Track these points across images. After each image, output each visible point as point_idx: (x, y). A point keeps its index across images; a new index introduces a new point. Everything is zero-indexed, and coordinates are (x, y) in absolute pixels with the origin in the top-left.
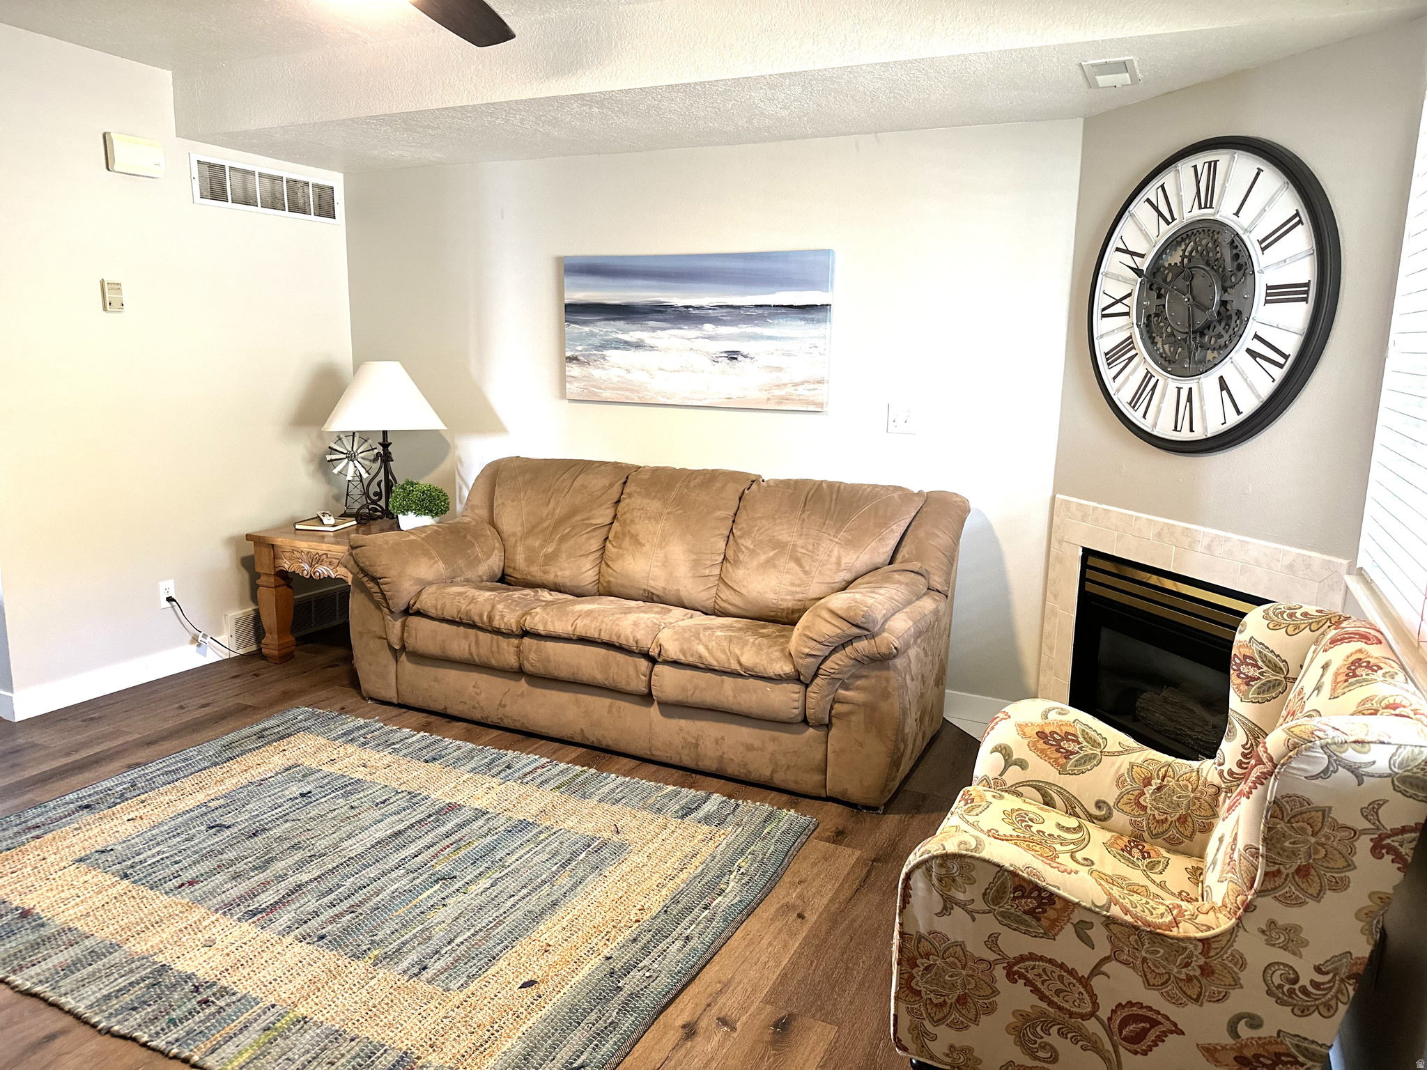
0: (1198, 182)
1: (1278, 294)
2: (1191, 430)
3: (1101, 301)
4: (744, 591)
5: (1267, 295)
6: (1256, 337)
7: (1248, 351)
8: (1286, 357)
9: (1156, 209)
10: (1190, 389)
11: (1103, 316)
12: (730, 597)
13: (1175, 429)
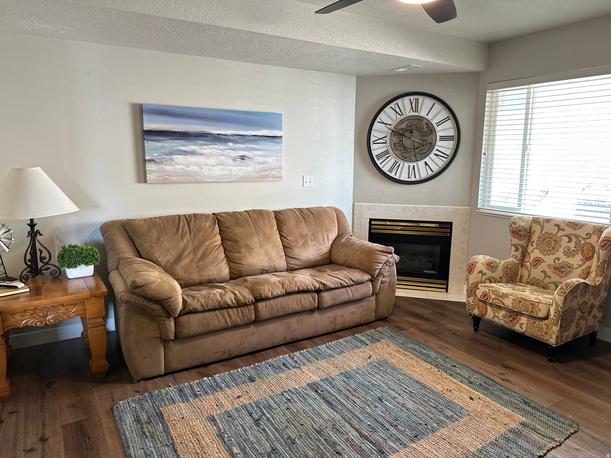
0: (412, 104)
1: (443, 138)
2: (415, 177)
3: (373, 139)
4: (301, 258)
5: (440, 138)
6: (437, 150)
7: (435, 154)
8: (448, 156)
9: (395, 110)
10: (414, 166)
11: (374, 143)
12: (295, 262)
13: (409, 178)
